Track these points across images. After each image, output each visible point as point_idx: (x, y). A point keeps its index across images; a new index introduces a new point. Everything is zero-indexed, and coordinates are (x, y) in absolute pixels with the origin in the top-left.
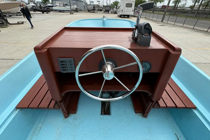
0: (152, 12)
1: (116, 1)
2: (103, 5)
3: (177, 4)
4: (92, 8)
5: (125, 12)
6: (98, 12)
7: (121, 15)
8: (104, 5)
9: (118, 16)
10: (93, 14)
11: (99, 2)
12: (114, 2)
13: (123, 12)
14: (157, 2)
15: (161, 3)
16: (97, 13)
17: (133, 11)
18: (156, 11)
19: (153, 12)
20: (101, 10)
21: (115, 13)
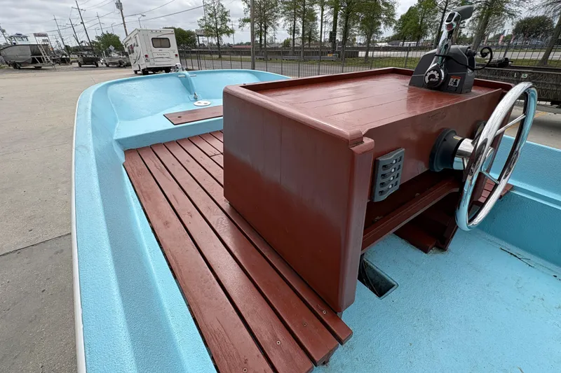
0: (218, 56)
1: (105, 33)
2: (63, 47)
3: (263, 38)
4: (30, 57)
5: (156, 60)
6: (57, 66)
7: (147, 68)
8: (66, 46)
9: (136, 72)
10: (38, 73)
11: (43, 38)
12: (100, 35)
13: (152, 61)
14: (221, 34)
15: (228, 35)
16: (55, 70)
17: (176, 55)
18: (225, 53)
19: (220, 57)
20: (64, 61)
21: (119, 67)
